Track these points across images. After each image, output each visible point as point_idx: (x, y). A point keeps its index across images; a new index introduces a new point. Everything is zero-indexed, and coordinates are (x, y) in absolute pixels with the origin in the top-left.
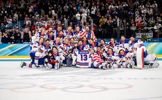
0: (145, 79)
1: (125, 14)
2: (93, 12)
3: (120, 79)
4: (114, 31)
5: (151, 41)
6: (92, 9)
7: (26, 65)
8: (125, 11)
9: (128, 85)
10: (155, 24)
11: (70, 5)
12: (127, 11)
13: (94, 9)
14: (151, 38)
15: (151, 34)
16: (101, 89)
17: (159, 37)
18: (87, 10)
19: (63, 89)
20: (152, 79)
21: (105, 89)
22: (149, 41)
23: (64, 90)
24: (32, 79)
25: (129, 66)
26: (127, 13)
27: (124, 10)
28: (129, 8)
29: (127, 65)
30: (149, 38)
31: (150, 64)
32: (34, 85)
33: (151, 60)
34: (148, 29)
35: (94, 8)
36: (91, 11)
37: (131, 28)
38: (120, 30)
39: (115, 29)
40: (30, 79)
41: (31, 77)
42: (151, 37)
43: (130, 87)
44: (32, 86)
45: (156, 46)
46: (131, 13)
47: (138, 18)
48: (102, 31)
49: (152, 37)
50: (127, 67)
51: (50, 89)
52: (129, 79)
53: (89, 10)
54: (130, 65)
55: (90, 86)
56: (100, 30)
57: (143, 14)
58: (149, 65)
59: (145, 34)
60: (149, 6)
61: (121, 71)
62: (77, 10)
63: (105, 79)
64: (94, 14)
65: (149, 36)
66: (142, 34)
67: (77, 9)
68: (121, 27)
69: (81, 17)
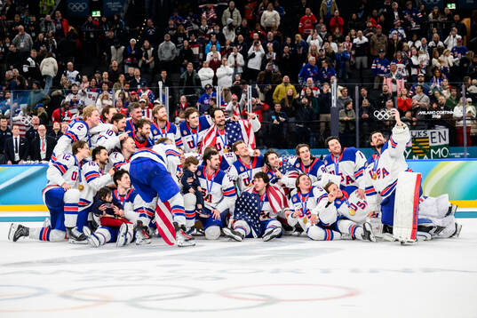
0: (406, 271)
1: (358, 67)
2: (255, 64)
3: (326, 271)
4: (323, 125)
5: (442, 157)
6: (250, 52)
7: (27, 235)
8: (358, 59)
9: (347, 288)
10: (458, 100)
11: (180, 39)
12: (365, 59)
13: (258, 54)
14: (445, 145)
15: (443, 134)
16: (258, 300)
17: (468, 145)
18: (235, 56)
19: (133, 303)
20: (427, 271)
21: (270, 301)
22: (436, 157)
23: (136, 306)
24: (38, 273)
25: (359, 232)
26: (366, 66)
27: (355, 56)
28: (372, 52)
29: (353, 229)
30: (436, 148)
31: (434, 229)
32: (42, 292)
33: (437, 214)
34: (431, 115)
35: (258, 50)
36: (247, 58)
37: (377, 114)
38: (342, 121)
39: (327, 118)
40: (33, 273)
41: (37, 269)
42: (443, 143)
43: (352, 293)
44: (35, 295)
45: (458, 170)
46: (379, 66)
47: (394, 82)
48: (282, 123)
49: (447, 142)
50: (354, 238)
51: (91, 303)
52: (355, 271)
53: (240, 57)
54: (365, 228)
55: (224, 294)
56: (278, 120)
57: (417, 67)
58: (432, 231)
59: (423, 135)
60: (436, 43)
61: (334, 250)
62: (201, 57)
63: (277, 271)
64: (258, 68)
65: (437, 140)
66: (414, 134)
67: (201, 55)
68: (346, 112)
69: (215, 79)
